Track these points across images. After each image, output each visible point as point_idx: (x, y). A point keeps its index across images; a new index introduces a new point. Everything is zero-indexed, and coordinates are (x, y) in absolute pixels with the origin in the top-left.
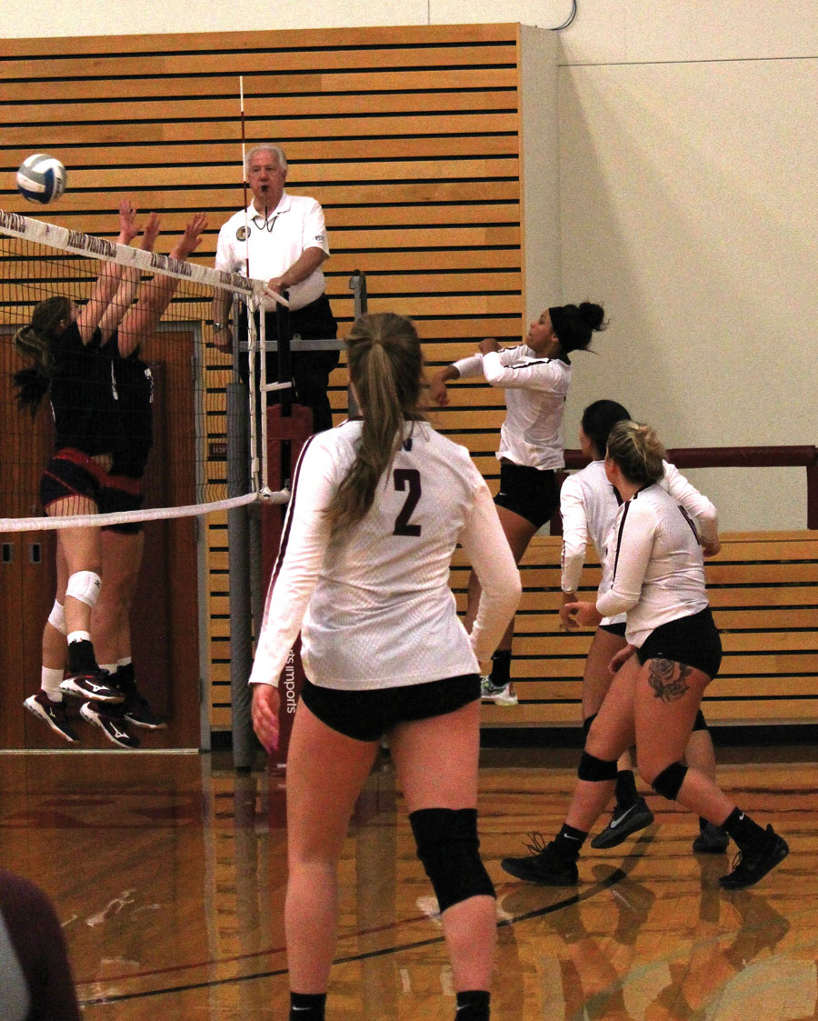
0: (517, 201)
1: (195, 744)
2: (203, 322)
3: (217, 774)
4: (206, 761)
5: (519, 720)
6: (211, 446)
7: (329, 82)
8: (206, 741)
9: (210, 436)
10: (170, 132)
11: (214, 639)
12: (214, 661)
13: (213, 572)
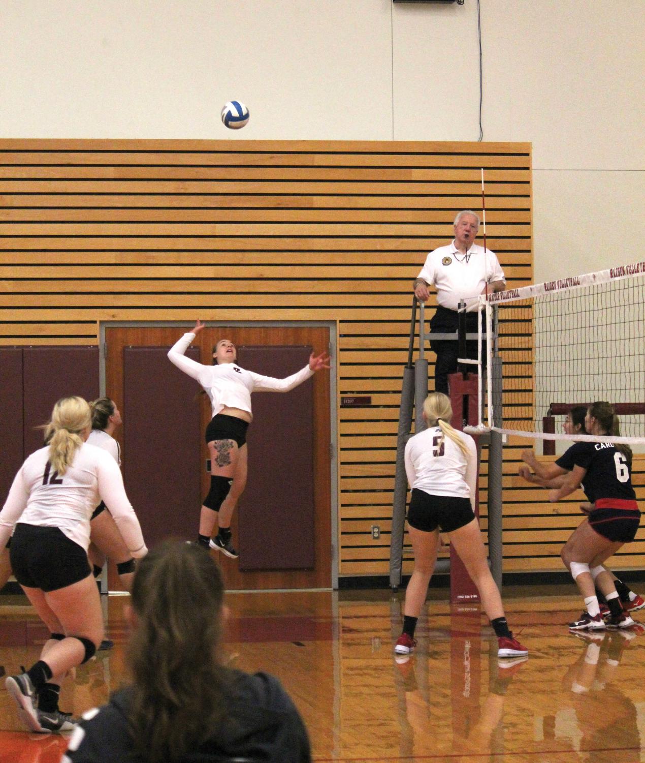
0: (529, 251)
1: (328, 585)
2: (338, 322)
3: (342, 603)
4: (335, 596)
5: (529, 568)
6: (343, 399)
7: (416, 174)
8: (335, 583)
9: (342, 392)
10: (318, 202)
11: (343, 519)
12: (343, 533)
13: (342, 477)
